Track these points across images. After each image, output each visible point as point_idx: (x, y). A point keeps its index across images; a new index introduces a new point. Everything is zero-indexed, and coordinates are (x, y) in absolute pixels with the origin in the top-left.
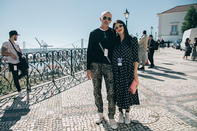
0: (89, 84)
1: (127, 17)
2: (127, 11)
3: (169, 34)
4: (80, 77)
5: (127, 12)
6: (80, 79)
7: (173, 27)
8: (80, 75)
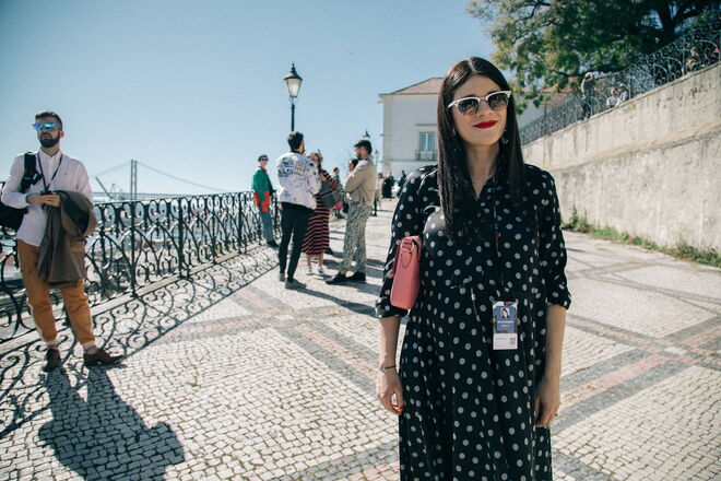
0: (147, 371)
1: (295, 93)
2: (293, 70)
3: (413, 157)
4: (108, 333)
5: (295, 76)
6: (106, 342)
7: (422, 135)
8: (111, 322)
